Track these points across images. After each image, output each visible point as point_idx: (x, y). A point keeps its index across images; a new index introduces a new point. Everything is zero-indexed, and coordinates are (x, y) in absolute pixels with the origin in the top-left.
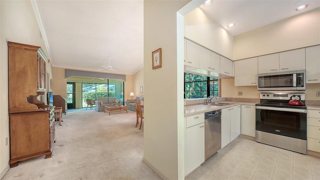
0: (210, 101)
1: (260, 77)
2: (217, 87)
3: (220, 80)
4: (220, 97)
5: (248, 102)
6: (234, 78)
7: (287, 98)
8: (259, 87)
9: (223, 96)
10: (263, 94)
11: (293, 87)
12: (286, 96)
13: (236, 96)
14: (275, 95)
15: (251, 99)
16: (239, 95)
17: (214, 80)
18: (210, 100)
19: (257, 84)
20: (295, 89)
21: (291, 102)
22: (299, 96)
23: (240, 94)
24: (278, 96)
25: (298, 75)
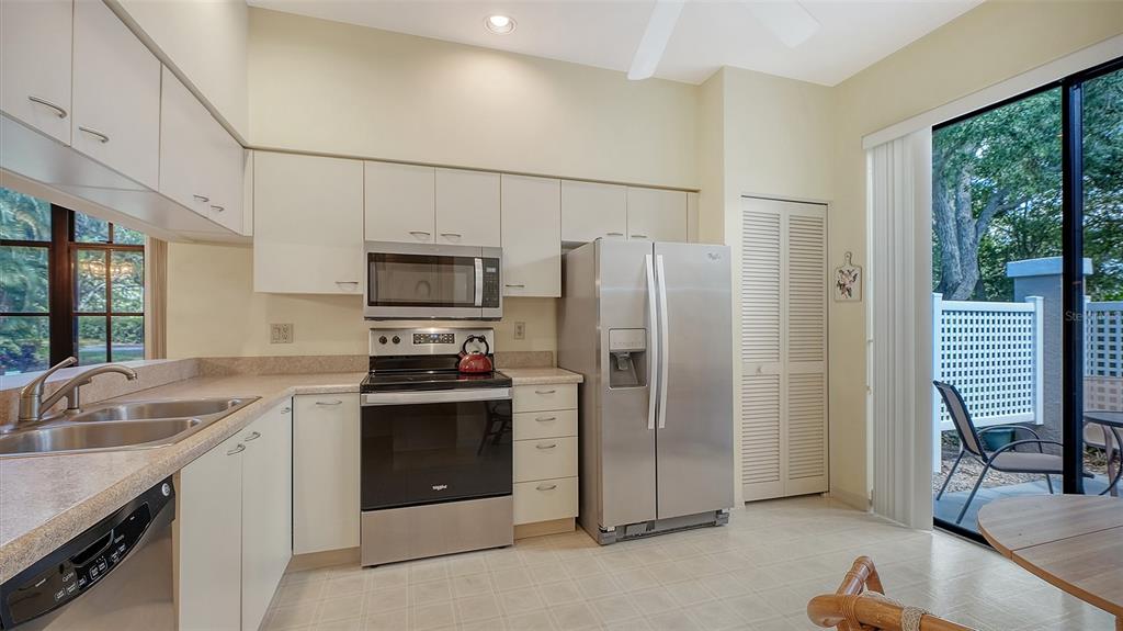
0: (63, 404)
1: (374, 258)
2: (135, 294)
3: (160, 246)
4: (155, 357)
5: (319, 373)
6: (247, 244)
7: (454, 349)
8: (371, 304)
9: (182, 346)
10: (380, 335)
11: (472, 305)
12: (450, 339)
13: (257, 346)
14: (418, 339)
15: (331, 359)
16: (275, 340)
17: (108, 247)
18: (70, 395)
19: (362, 290)
20: (476, 313)
21: (467, 363)
22: (482, 339)
23: (282, 332)
24: (427, 338)
25: (488, 262)
